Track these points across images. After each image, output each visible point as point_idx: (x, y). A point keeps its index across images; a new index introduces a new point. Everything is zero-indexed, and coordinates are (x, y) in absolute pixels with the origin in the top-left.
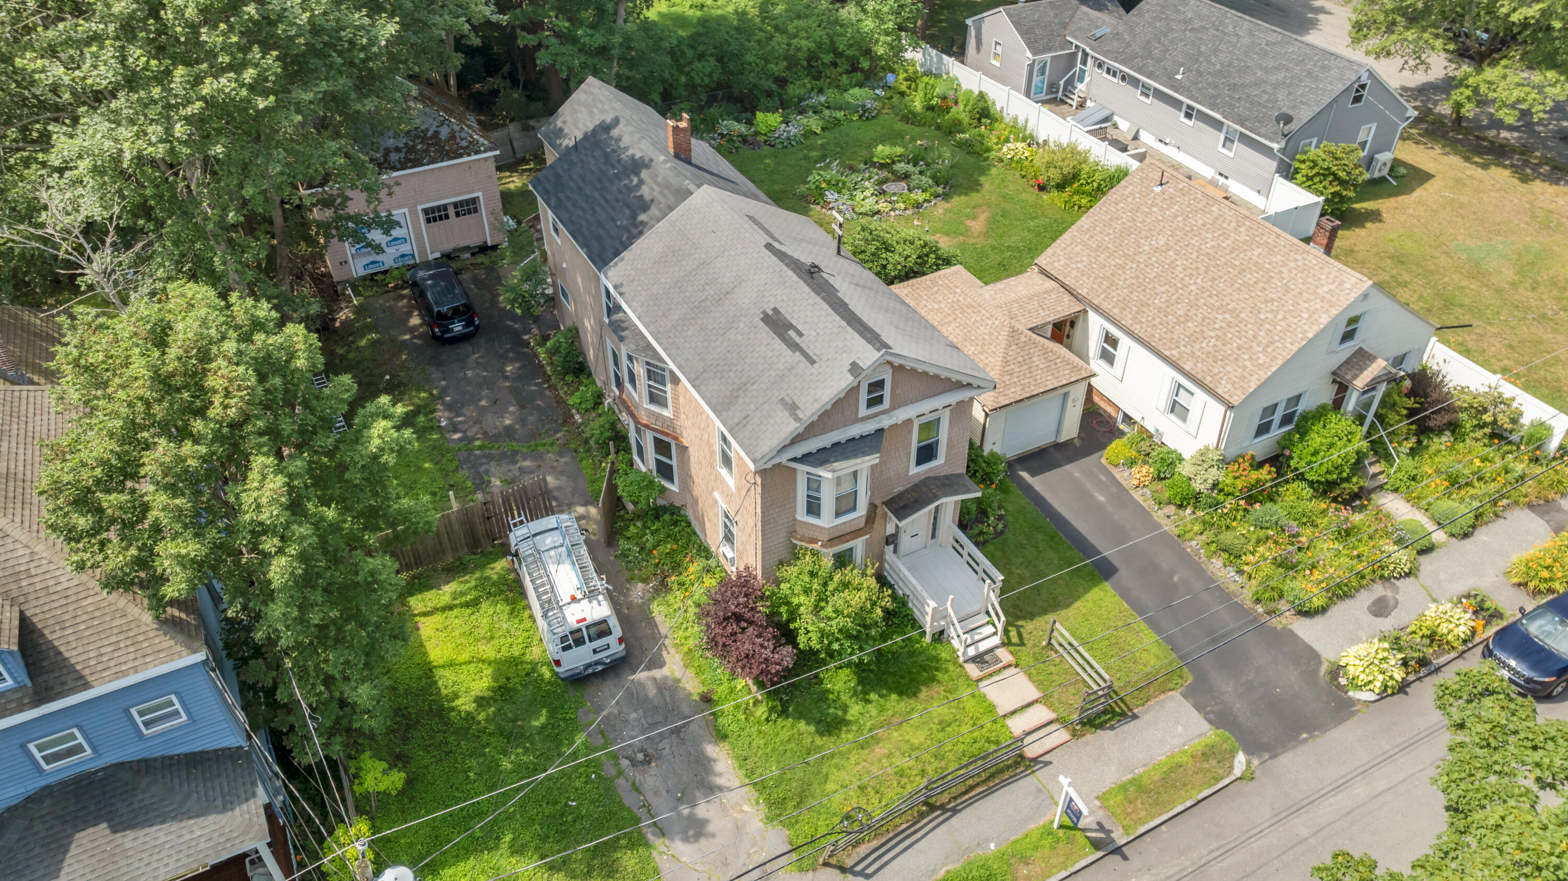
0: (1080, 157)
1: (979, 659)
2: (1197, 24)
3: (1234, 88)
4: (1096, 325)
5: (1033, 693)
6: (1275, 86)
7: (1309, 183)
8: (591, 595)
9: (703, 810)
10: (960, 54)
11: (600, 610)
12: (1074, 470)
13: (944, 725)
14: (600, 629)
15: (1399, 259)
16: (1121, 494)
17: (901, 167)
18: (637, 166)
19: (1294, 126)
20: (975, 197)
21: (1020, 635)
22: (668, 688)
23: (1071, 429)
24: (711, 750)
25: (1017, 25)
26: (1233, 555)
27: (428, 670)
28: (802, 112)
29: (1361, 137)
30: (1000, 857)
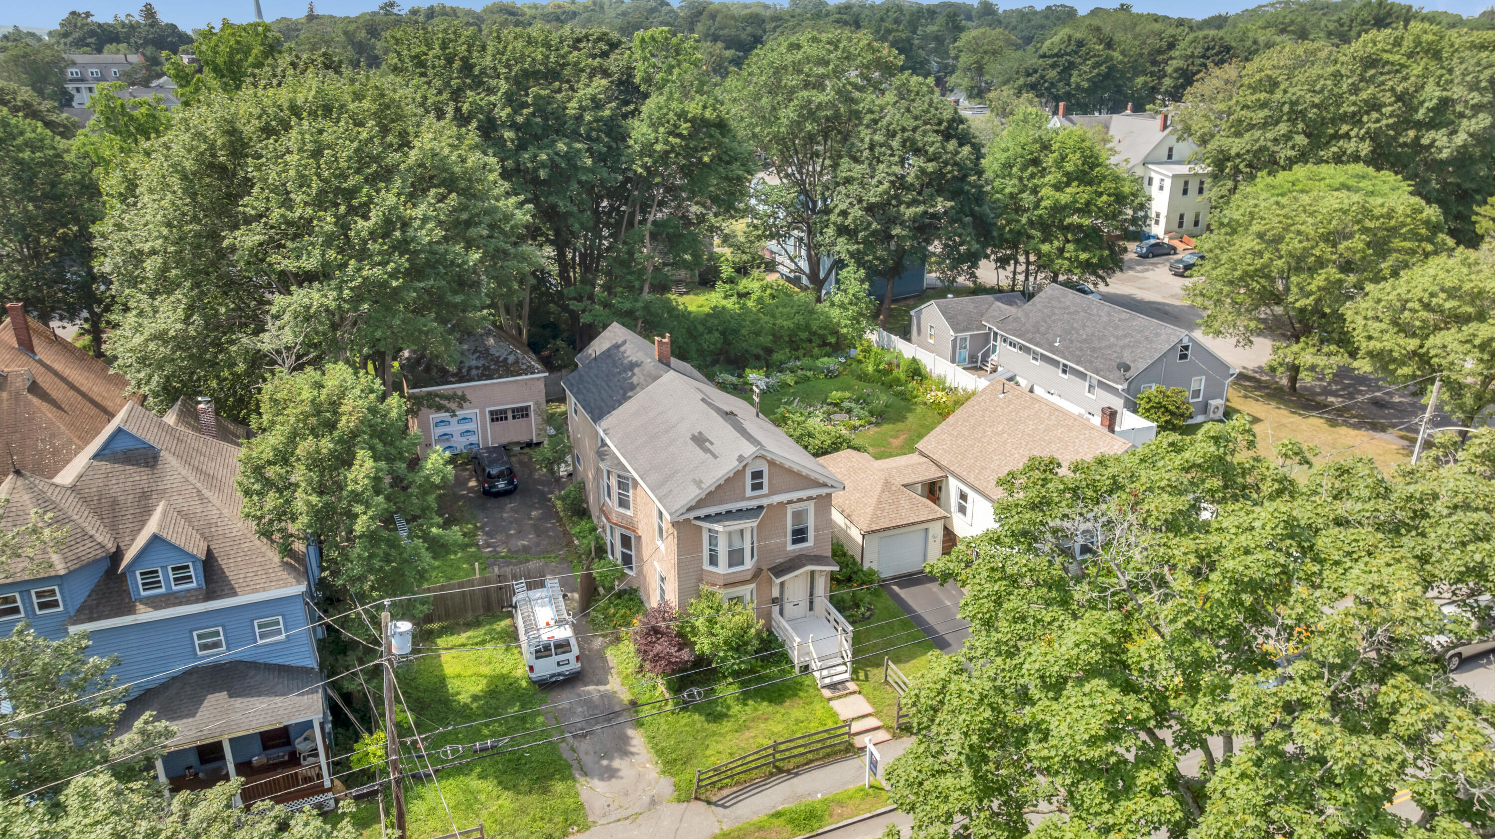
1: (833, 686)
2: (1072, 309)
3: (1094, 350)
4: (953, 486)
5: (868, 709)
6: (1123, 348)
7: (1147, 414)
8: (560, 623)
9: (617, 763)
10: (905, 334)
11: (565, 633)
13: (798, 722)
14: (562, 646)
17: (846, 404)
18: (632, 366)
19: (1133, 373)
20: (900, 425)
21: (866, 676)
22: (609, 697)
23: (933, 561)
24: (630, 732)
25: (944, 313)
27: (443, 680)
28: (781, 371)
29: (1194, 386)
30: (823, 801)
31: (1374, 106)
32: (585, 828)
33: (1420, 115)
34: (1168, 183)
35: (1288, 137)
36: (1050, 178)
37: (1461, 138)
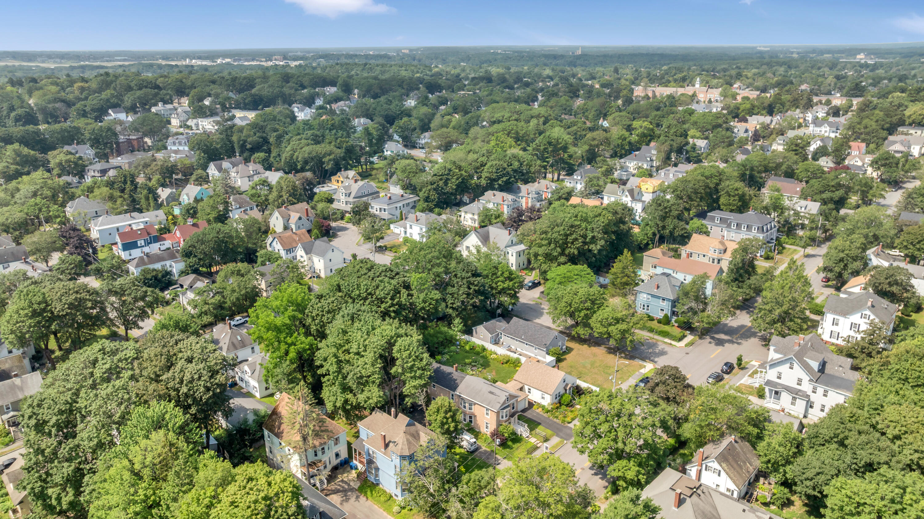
0: (509, 356)
1: (528, 437)
3: (534, 339)
4: (526, 388)
5: (536, 439)
6: (542, 338)
7: (552, 355)
8: (472, 438)
9: (499, 462)
10: (473, 336)
11: (474, 440)
12: (529, 411)
13: (526, 445)
15: (571, 367)
16: (538, 413)
17: (473, 364)
18: (450, 374)
19: (547, 345)
20: (490, 368)
21: (532, 433)
22: (485, 451)
23: (527, 406)
24: (496, 455)
25: (485, 329)
26: (557, 417)
28: (443, 354)
29: (559, 345)
31: (576, 239)
33: (588, 240)
34: (514, 254)
35: (555, 248)
37: (599, 247)
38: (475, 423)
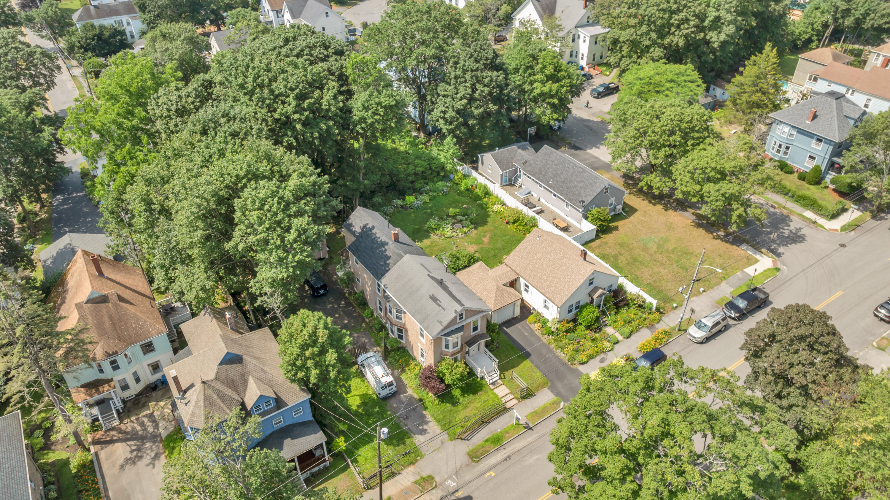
0: (519, 213)
1: (493, 383)
2: (556, 162)
3: (568, 188)
4: (522, 282)
5: (508, 391)
6: (581, 188)
7: (592, 222)
8: (387, 375)
9: (425, 427)
10: (476, 169)
11: (390, 379)
12: (518, 326)
13: (485, 402)
14: (390, 384)
15: (622, 245)
16: (532, 332)
17: (459, 217)
18: (384, 244)
19: (586, 203)
20: (486, 228)
21: (504, 376)
22: (410, 398)
23: (517, 313)
24: (424, 412)
25: (496, 160)
26: (562, 348)
28: (421, 194)
29: (610, 202)
30: (501, 432)
31: (686, 20)
32: (422, 457)
33: (706, 24)
34: (588, 39)
35: (647, 33)
36: (538, 77)
37: (723, 37)
38: (407, 340)
